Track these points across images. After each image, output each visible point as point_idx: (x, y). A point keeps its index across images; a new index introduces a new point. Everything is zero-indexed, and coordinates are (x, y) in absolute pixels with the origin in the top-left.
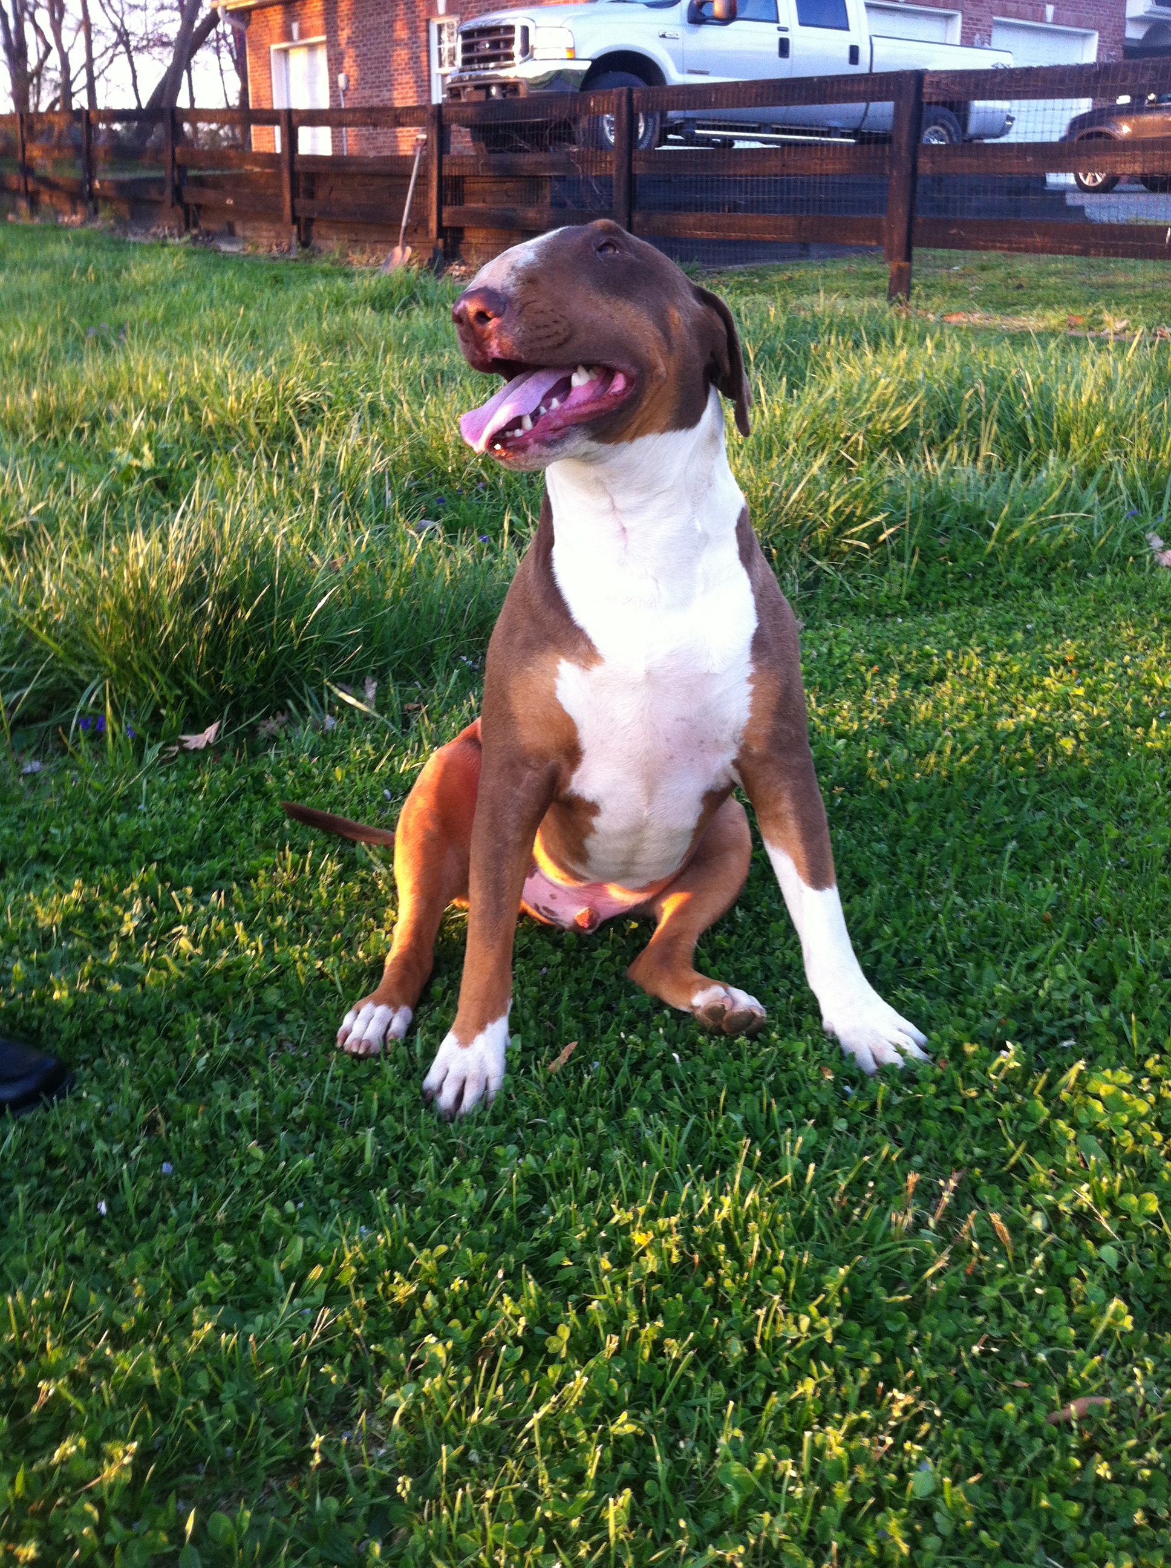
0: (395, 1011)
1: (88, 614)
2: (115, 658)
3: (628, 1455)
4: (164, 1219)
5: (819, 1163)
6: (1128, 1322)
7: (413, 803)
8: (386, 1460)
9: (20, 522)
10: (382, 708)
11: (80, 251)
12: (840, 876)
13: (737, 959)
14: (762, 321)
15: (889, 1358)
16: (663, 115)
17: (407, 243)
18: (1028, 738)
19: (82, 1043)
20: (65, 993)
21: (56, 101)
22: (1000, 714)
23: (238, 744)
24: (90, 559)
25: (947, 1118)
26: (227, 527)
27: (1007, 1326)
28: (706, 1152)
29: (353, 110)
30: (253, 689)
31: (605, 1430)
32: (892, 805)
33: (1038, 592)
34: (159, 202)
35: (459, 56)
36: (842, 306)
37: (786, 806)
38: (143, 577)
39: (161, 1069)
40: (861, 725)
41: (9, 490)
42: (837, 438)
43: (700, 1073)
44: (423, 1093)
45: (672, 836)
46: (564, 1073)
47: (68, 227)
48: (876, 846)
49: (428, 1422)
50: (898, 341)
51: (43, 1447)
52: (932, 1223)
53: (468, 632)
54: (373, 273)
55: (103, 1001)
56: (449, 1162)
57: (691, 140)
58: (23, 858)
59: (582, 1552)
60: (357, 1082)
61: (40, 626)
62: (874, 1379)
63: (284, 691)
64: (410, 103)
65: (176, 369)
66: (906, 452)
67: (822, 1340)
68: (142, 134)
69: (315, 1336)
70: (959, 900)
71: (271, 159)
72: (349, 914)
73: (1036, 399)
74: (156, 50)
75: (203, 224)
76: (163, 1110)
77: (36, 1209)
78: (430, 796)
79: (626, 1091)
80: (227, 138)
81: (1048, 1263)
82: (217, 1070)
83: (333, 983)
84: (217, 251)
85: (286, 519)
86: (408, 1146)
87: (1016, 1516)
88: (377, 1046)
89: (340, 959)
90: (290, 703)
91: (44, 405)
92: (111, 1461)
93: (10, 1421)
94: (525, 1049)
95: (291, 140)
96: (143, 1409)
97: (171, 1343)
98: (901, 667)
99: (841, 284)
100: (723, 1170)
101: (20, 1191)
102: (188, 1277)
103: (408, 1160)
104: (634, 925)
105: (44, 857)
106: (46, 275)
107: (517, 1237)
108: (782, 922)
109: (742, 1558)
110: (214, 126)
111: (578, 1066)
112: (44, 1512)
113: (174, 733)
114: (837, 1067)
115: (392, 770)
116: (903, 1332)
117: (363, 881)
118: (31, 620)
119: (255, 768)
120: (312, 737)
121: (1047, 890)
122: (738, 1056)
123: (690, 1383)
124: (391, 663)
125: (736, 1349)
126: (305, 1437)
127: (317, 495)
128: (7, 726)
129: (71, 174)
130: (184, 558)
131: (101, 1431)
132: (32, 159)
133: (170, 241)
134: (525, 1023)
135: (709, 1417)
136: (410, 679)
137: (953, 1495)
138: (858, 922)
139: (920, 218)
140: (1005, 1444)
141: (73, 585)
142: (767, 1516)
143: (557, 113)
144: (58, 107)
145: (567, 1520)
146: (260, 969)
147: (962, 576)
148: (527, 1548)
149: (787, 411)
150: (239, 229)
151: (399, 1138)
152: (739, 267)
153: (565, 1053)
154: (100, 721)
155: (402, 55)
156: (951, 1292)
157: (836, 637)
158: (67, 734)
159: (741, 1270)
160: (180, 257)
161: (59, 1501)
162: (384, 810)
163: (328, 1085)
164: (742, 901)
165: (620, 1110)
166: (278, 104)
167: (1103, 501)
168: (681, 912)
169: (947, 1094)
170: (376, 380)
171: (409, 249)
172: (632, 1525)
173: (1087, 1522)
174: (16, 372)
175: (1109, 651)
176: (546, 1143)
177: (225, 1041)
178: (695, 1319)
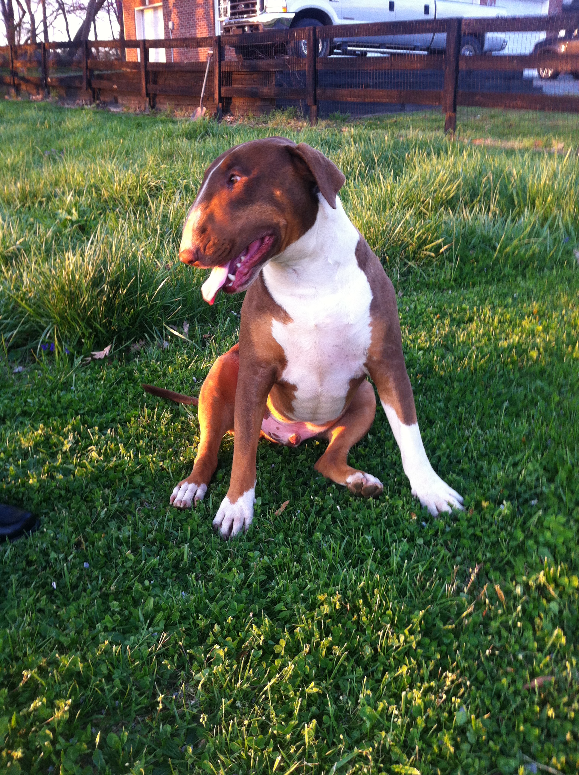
0: (199, 486)
1: (45, 293)
2: (59, 314)
3: (314, 703)
4: (85, 591)
5: (409, 559)
6: (563, 640)
7: (207, 384)
8: (195, 706)
9: (12, 248)
10: (192, 337)
11: (41, 113)
12: (420, 419)
13: (369, 460)
14: (381, 142)
15: (444, 656)
16: (331, 40)
17: (203, 105)
18: (514, 351)
19: (44, 504)
20: (35, 480)
21: (29, 39)
22: (500, 339)
23: (120, 355)
24: (46, 266)
25: (473, 538)
26: (114, 248)
27: (503, 641)
28: (353, 554)
29: (176, 40)
30: (128, 328)
31: (303, 691)
32: (446, 383)
33: (519, 279)
34: (80, 88)
35: (229, 12)
36: (421, 135)
37: (391, 384)
38: (72, 274)
39: (83, 517)
40: (431, 344)
41: (6, 232)
42: (418, 201)
43: (350, 516)
44: (213, 526)
45: (335, 400)
46: (282, 516)
47: (35, 101)
48: (438, 404)
49: (216, 687)
50: (449, 153)
51: (26, 703)
52: (466, 590)
53: (235, 299)
54: (186, 121)
55: (54, 484)
56: (226, 560)
57: (345, 52)
58: (14, 414)
59: (292, 751)
60: (180, 521)
61: (22, 300)
62: (437, 666)
63: (143, 329)
64: (205, 35)
65: (89, 170)
66: (453, 208)
67: (411, 647)
68: (71, 54)
69: (160, 646)
70: (480, 431)
71: (135, 65)
72: (176, 439)
73: (518, 182)
74: (78, 12)
75: (102, 98)
76: (84, 537)
77: (21, 587)
78: (216, 380)
79: (314, 524)
80: (114, 55)
81: (524, 610)
82: (111, 516)
83: (168, 473)
84: (109, 111)
85: (144, 244)
86: (205, 552)
87: (508, 734)
88: (189, 503)
89: (172, 461)
90: (146, 335)
91: (23, 190)
92: (59, 709)
93: (9, 691)
94: (263, 504)
95: (145, 55)
96: (74, 683)
97: (88, 650)
98: (451, 315)
99: (421, 124)
100: (362, 563)
101: (13, 578)
102: (97, 618)
103: (206, 559)
104: (317, 443)
105: (25, 413)
106: (24, 126)
107: (260, 596)
108: (391, 442)
109: (371, 754)
110: (107, 49)
111: (290, 512)
112: (26, 734)
113: (89, 351)
114: (419, 512)
115: (197, 367)
116: (451, 643)
117: (183, 422)
118: (17, 297)
119: (129, 368)
120: (158, 352)
121: (524, 426)
122: (369, 507)
123: (345, 668)
124: (197, 314)
125: (368, 651)
126: (155, 695)
127: (159, 231)
128: (5, 349)
129: (36, 75)
130: (93, 264)
131: (54, 694)
132: (17, 68)
133: (85, 107)
134: (263, 491)
135: (355, 685)
136: (206, 322)
137: (476, 723)
138: (429, 442)
139: (460, 91)
140: (502, 698)
141: (37, 279)
142: (383, 733)
143: (279, 39)
144: (29, 42)
145: (285, 735)
146: (132, 467)
147: (481, 270)
148: (265, 749)
149: (393, 188)
150: (120, 101)
151: (201, 549)
152: (370, 116)
153: (283, 506)
154: (52, 345)
155: (200, 11)
156: (475, 624)
157: (418, 300)
158: (35, 353)
159: (371, 612)
160: (91, 115)
161: (33, 729)
162: (193, 387)
163: (166, 523)
164: (372, 431)
165: (310, 534)
166: (139, 37)
167: (551, 233)
168: (341, 436)
169: (474, 526)
170: (188, 174)
171: (204, 109)
172: (317, 737)
173: (543, 737)
174: (9, 174)
175: (555, 308)
176: (274, 551)
177: (115, 502)
178: (348, 636)
